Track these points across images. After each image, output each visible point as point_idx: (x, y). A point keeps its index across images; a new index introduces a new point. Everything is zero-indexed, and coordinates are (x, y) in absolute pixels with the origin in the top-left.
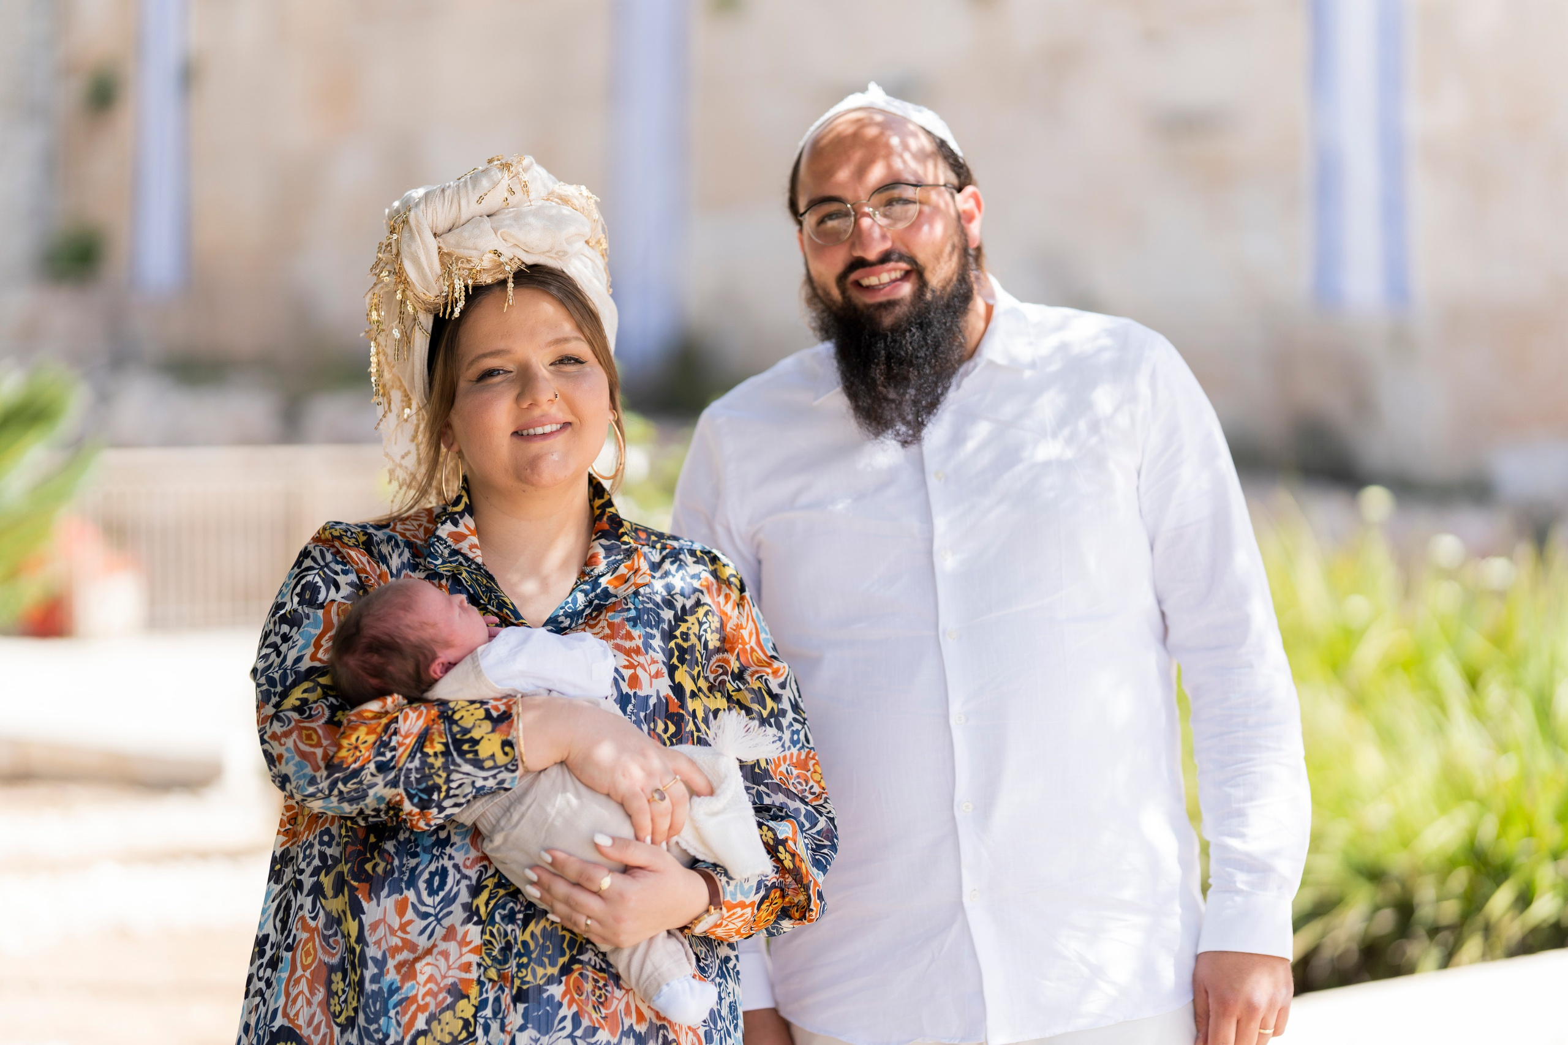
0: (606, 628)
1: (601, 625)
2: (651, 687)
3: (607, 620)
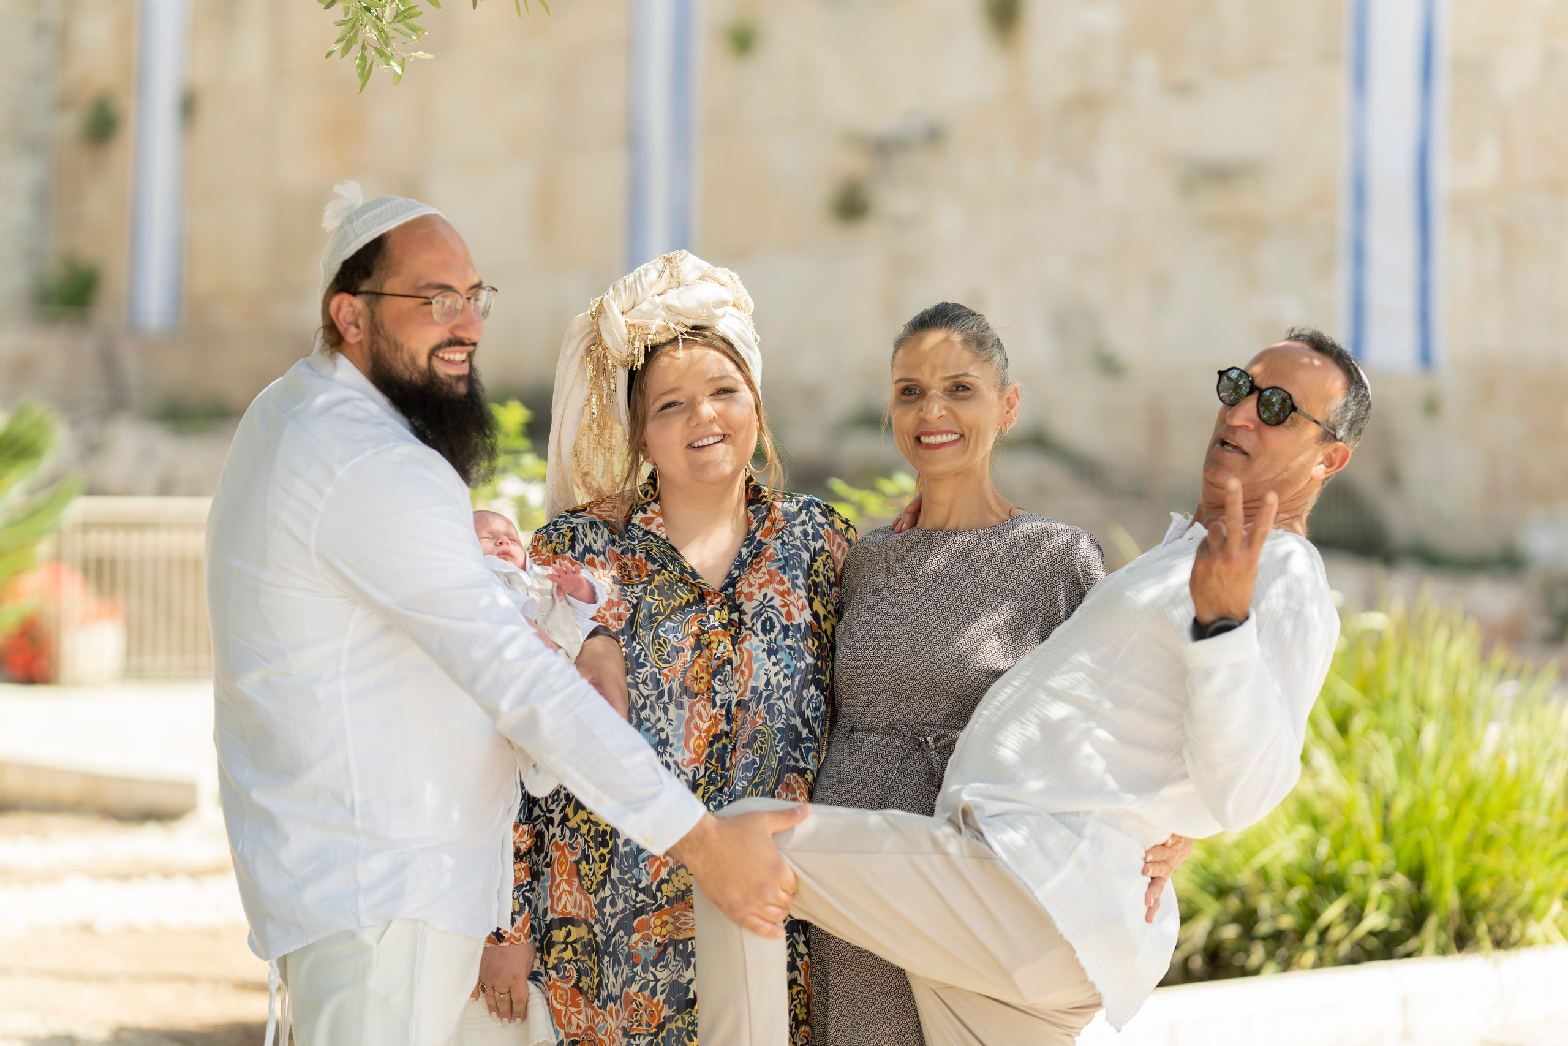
0: (766, 574)
1: (762, 571)
3: (766, 568)
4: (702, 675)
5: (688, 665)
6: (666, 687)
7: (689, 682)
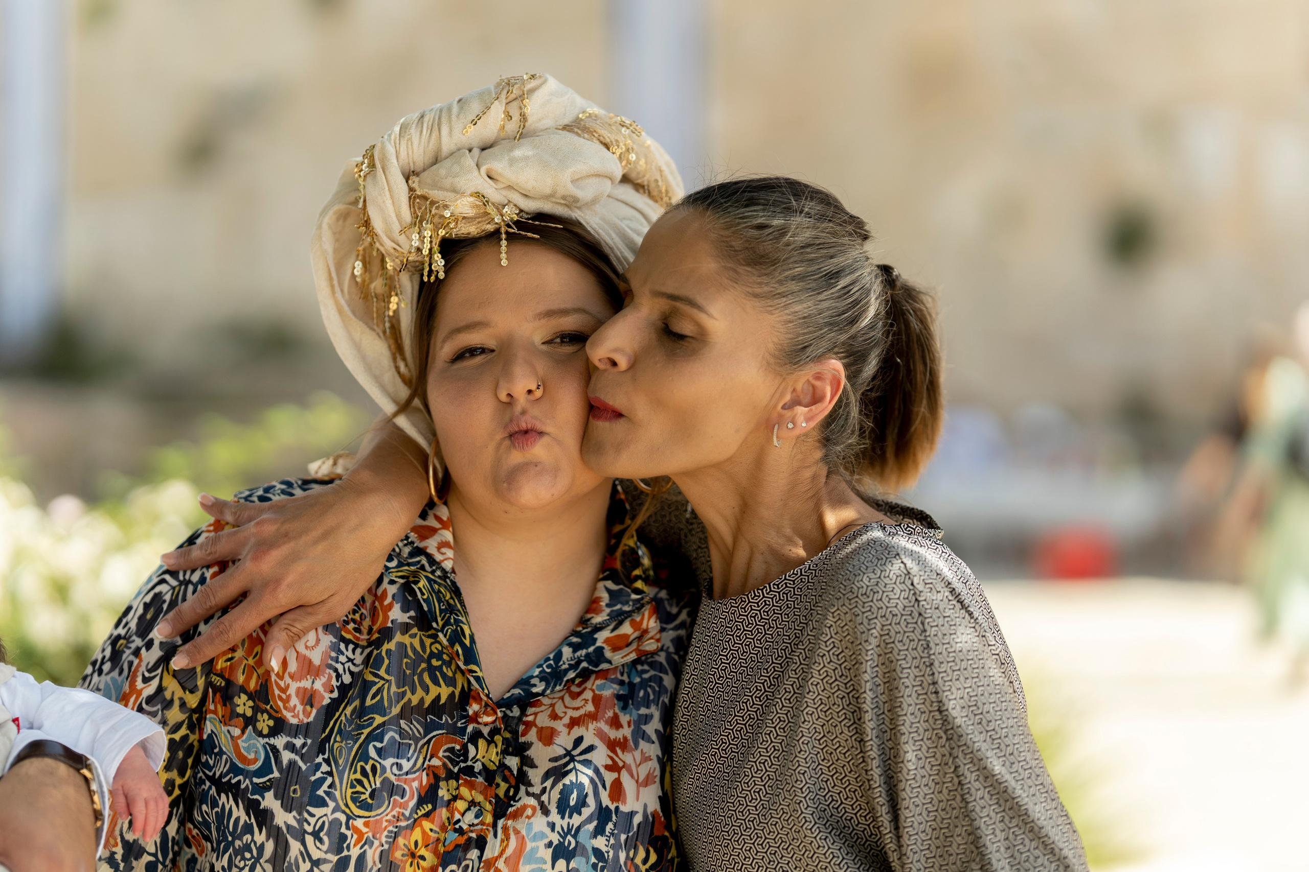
0: (590, 703)
1: (584, 696)
2: (638, 799)
3: (593, 691)
4: (423, 852)
5: (403, 824)
6: (355, 852)
7: (398, 854)
